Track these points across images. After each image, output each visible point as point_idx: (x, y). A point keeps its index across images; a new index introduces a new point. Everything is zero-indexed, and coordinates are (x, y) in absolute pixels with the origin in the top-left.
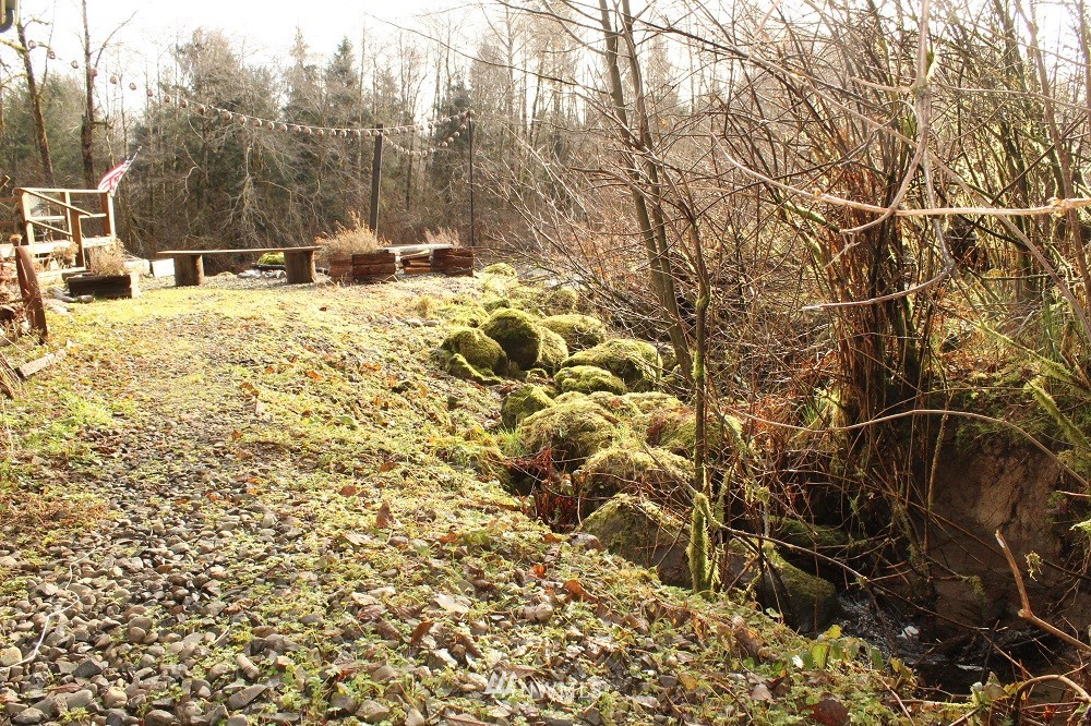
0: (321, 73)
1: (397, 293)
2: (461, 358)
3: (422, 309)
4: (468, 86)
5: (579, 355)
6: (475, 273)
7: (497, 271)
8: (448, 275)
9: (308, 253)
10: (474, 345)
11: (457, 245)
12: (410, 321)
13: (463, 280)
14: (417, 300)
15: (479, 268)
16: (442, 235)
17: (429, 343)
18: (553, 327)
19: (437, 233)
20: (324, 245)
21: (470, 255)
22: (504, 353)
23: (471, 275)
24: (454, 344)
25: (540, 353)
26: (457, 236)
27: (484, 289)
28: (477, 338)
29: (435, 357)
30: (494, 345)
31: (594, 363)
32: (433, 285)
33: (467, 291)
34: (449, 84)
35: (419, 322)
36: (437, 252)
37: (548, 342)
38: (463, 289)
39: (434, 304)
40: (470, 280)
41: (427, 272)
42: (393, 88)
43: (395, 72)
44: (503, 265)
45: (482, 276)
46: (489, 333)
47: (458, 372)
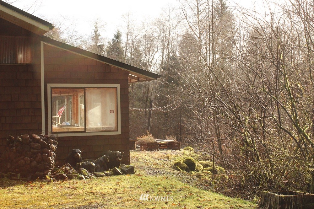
0: (105, 48)
1: (160, 153)
2: (178, 167)
3: (168, 157)
4: (177, 54)
5: (205, 169)
6: (181, 150)
7: (188, 149)
8: (173, 150)
9: (135, 141)
10: (181, 165)
11: (175, 141)
12: (165, 160)
13: (177, 151)
14: (166, 156)
15: (182, 148)
16: (171, 137)
17: (171, 164)
18: (201, 163)
19: (170, 137)
20: (139, 139)
21: (179, 144)
22: (188, 167)
23: (179, 150)
24: (176, 164)
25: (196, 168)
26: (176, 138)
27: (183, 154)
28: (182, 163)
29: (172, 167)
30: (185, 165)
31: (208, 170)
32: (169, 152)
33: (178, 154)
34: (169, 56)
35: (167, 160)
36: (169, 143)
37: (198, 166)
38: (177, 153)
39: (171, 157)
40: (179, 151)
41: (166, 148)
42: (140, 56)
43: (141, 49)
44: (189, 147)
45: (183, 150)
46: (184, 162)
47: (177, 169)
